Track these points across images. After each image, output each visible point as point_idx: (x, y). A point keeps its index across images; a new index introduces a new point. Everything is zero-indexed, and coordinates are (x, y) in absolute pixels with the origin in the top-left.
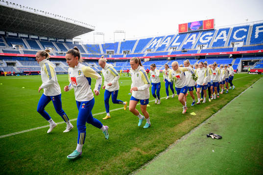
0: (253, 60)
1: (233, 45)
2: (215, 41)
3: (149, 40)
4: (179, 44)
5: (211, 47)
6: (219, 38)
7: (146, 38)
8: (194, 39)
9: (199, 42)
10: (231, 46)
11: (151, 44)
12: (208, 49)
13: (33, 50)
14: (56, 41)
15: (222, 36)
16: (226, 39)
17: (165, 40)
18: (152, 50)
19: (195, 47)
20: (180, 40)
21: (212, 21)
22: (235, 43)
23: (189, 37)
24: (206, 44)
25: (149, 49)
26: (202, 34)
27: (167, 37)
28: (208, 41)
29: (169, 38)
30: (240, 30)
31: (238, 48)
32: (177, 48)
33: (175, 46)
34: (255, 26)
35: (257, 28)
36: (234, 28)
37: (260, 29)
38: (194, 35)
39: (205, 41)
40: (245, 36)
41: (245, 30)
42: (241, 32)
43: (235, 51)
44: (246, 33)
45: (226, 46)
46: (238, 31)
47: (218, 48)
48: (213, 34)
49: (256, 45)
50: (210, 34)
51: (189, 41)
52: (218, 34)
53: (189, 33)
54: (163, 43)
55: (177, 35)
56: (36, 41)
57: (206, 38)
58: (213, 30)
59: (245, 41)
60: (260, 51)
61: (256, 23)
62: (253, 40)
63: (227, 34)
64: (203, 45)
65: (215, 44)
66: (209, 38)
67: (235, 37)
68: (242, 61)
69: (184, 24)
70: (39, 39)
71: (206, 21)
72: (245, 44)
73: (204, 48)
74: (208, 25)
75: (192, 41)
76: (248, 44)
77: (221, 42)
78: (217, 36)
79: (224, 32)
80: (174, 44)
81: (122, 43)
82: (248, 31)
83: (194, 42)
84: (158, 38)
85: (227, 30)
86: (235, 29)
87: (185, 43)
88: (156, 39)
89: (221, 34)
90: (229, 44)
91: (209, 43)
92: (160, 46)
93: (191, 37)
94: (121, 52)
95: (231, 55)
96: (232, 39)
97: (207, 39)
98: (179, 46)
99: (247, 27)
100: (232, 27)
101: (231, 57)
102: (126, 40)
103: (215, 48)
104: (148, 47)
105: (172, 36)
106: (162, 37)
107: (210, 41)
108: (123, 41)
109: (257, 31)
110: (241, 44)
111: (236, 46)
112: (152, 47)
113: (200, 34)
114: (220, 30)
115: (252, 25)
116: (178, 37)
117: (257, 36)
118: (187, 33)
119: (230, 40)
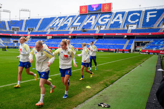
0: (144, 41)
1: (128, 27)
2: (112, 22)
3: (52, 19)
4: (79, 24)
5: (108, 28)
6: (115, 20)
7: (49, 17)
8: (93, 20)
9: (97, 23)
10: (126, 28)
11: (54, 23)
12: (106, 29)
15: (118, 18)
16: (121, 21)
17: (67, 20)
18: (55, 28)
19: (94, 27)
20: (81, 21)
21: (110, 5)
22: (129, 26)
23: (89, 18)
24: (104, 25)
25: (52, 28)
26: (101, 16)
27: (69, 17)
28: (106, 22)
29: (71, 18)
30: (134, 14)
31: (132, 30)
32: (78, 27)
33: (75, 26)
34: (146, 11)
35: (148, 13)
36: (128, 12)
37: (151, 14)
38: (93, 17)
39: (103, 23)
40: (138, 20)
41: (138, 15)
42: (134, 16)
43: (129, 32)
44: (139, 17)
45: (121, 28)
46: (132, 15)
47: (115, 29)
48: (110, 17)
49: (147, 28)
50: (108, 16)
51: (88, 21)
52: (115, 16)
53: (89, 14)
54: (65, 23)
55: (78, 16)
57: (104, 20)
58: (110, 13)
59: (138, 24)
60: (150, 34)
61: (147, 9)
62: (145, 24)
63: (123, 17)
64: (101, 26)
65: (112, 26)
66: (107, 20)
67: (129, 20)
68: (135, 42)
69: (85, 6)
71: (104, 5)
72: (137, 27)
73: (102, 29)
74: (106, 8)
75: (91, 22)
76: (140, 27)
77: (117, 24)
78: (114, 18)
79: (120, 15)
80: (75, 24)
81: (27, 21)
82: (140, 15)
83: (93, 23)
84: (60, 18)
85: (123, 13)
86: (130, 13)
87: (85, 24)
88: (59, 19)
89: (117, 17)
90: (124, 26)
91: (106, 24)
92: (62, 25)
93: (91, 18)
94: (25, 29)
95: (126, 36)
96: (126, 22)
97: (105, 21)
98: (80, 26)
99: (140, 12)
100: (127, 11)
101: (125, 38)
102: (31, 18)
103: (112, 29)
104: (51, 25)
105: (73, 17)
106: (64, 17)
107: (107, 22)
108: (28, 19)
109: (148, 16)
110: (134, 27)
111: (130, 28)
112: (55, 26)
113: (99, 16)
114: (117, 14)
115: (144, 10)
116: (79, 18)
117: (148, 20)
118: (87, 14)
119: (125, 22)
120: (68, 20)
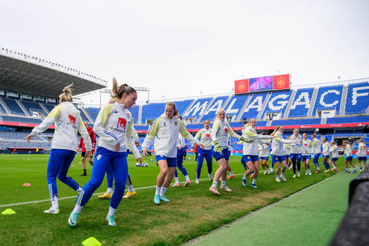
0: (351, 137)
1: (320, 113)
2: (293, 107)
3: (187, 103)
4: (236, 111)
5: (286, 117)
6: (297, 103)
7: (182, 100)
8: (259, 104)
9: (267, 109)
10: (317, 116)
11: (191, 110)
12: (282, 119)
13: (14, 115)
14: (44, 102)
15: (303, 100)
16: (308, 105)
17: (213, 104)
18: (194, 119)
19: (263, 116)
20: (238, 106)
21: (287, 77)
22: (322, 112)
23: (252, 101)
24: (278, 112)
25: (190, 117)
26: (272, 97)
27: (217, 99)
28: (282, 107)
29: (220, 102)
30: (330, 91)
31: (328, 119)
32: (234, 117)
33: (229, 114)
34: (351, 87)
35: (355, 90)
36: (320, 89)
37: (359, 92)
38: (259, 98)
39: (278, 108)
40: (337, 102)
41: (337, 93)
42: (331, 94)
43: (323, 123)
44: (339, 98)
45: (309, 116)
46: (326, 93)
47: (299, 118)
48: (289, 97)
49: (354, 115)
50: (284, 96)
51: (251, 106)
52: (297, 97)
53: (251, 93)
54: (211, 109)
55: (233, 98)
56: (16, 101)
57: (279, 103)
58: (288, 91)
59: (338, 109)
60: (360, 125)
61: (351, 83)
62: (350, 108)
63: (310, 97)
64: (274, 113)
65: (292, 113)
66: (284, 103)
67: (322, 102)
68: (335, 139)
69: (244, 81)
70: (19, 98)
71: (276, 78)
72: (338, 113)
73: (275, 118)
74: (281, 83)
75: (256, 107)
76: (342, 114)
77: (301, 110)
78: (295, 100)
79: (306, 95)
80: (229, 111)
81: (144, 107)
82: (341, 94)
83: (260, 108)
84: (202, 101)
85: (310, 91)
86: (322, 90)
87: (247, 110)
88: (199, 103)
89: (301, 97)
90: (314, 114)
91: (283, 110)
92: (207, 113)
93: (255, 101)
94: (143, 121)
95: (317, 130)
96: (317, 105)
97: (280, 105)
98: (237, 114)
99: (340, 88)
100: (317, 87)
102: (150, 102)
103: (294, 118)
104: (186, 114)
105: (224, 99)
106: (209, 100)
107: (285, 107)
108: (145, 104)
109: (355, 95)
110: (332, 114)
111: (324, 116)
112: (194, 114)
113: (269, 96)
114: (300, 92)
115: (346, 84)
116: (235, 100)
117: (354, 102)
118: (248, 94)
119: (316, 107)
120: (216, 104)
